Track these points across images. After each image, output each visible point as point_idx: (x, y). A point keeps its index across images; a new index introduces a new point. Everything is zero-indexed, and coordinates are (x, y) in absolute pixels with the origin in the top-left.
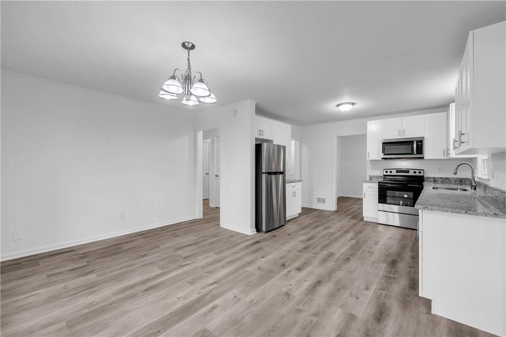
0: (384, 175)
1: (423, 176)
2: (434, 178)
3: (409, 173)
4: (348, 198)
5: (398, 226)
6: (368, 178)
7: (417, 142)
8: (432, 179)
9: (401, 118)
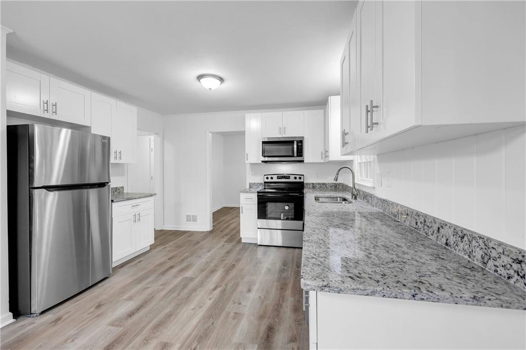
0: (265, 182)
1: (303, 182)
2: (313, 184)
3: (289, 178)
4: (232, 208)
5: (281, 245)
6: (248, 187)
7: (298, 142)
8: (311, 186)
9: (281, 113)
